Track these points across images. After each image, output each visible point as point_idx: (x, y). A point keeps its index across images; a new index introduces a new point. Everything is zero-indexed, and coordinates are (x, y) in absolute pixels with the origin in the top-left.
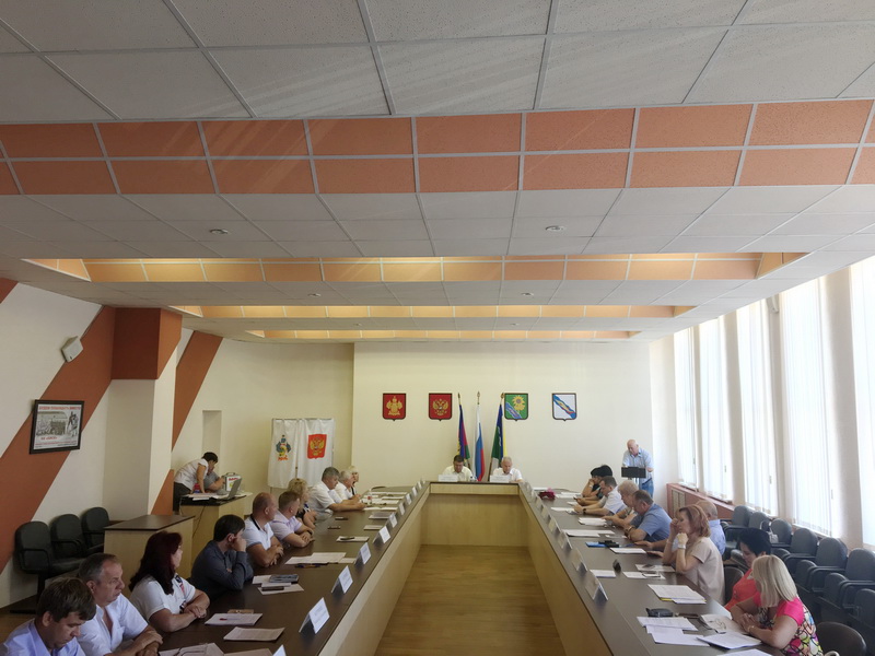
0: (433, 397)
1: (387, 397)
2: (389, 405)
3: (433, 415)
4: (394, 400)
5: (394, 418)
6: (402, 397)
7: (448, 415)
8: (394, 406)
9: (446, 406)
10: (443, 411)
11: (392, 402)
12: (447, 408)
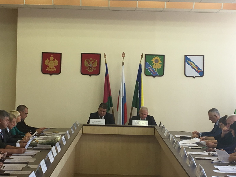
10: (93, 68)
11: (49, 60)
12: (96, 66)
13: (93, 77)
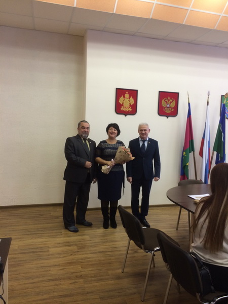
0: (163, 95)
1: (120, 92)
2: (121, 100)
3: (162, 112)
4: (127, 96)
5: (126, 114)
6: (134, 94)
7: (174, 113)
8: (127, 102)
9: (173, 104)
10: (170, 109)
11: (124, 97)
12: (173, 106)
13: (170, 118)
